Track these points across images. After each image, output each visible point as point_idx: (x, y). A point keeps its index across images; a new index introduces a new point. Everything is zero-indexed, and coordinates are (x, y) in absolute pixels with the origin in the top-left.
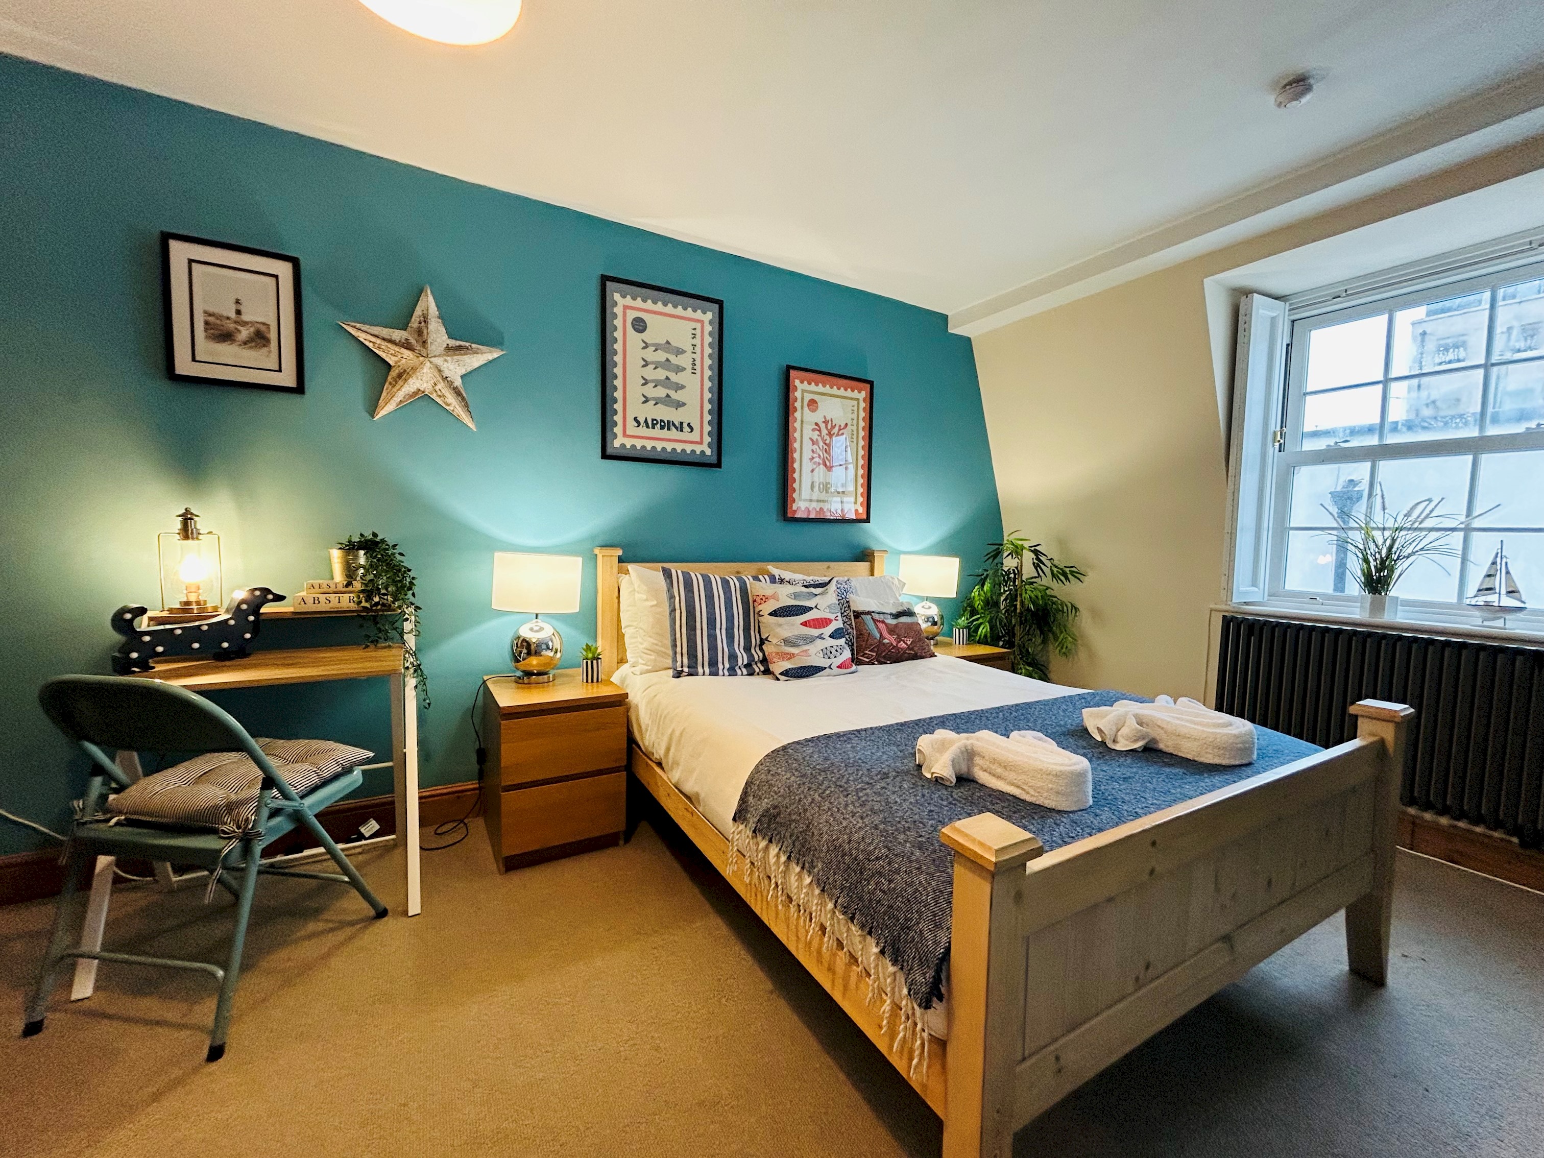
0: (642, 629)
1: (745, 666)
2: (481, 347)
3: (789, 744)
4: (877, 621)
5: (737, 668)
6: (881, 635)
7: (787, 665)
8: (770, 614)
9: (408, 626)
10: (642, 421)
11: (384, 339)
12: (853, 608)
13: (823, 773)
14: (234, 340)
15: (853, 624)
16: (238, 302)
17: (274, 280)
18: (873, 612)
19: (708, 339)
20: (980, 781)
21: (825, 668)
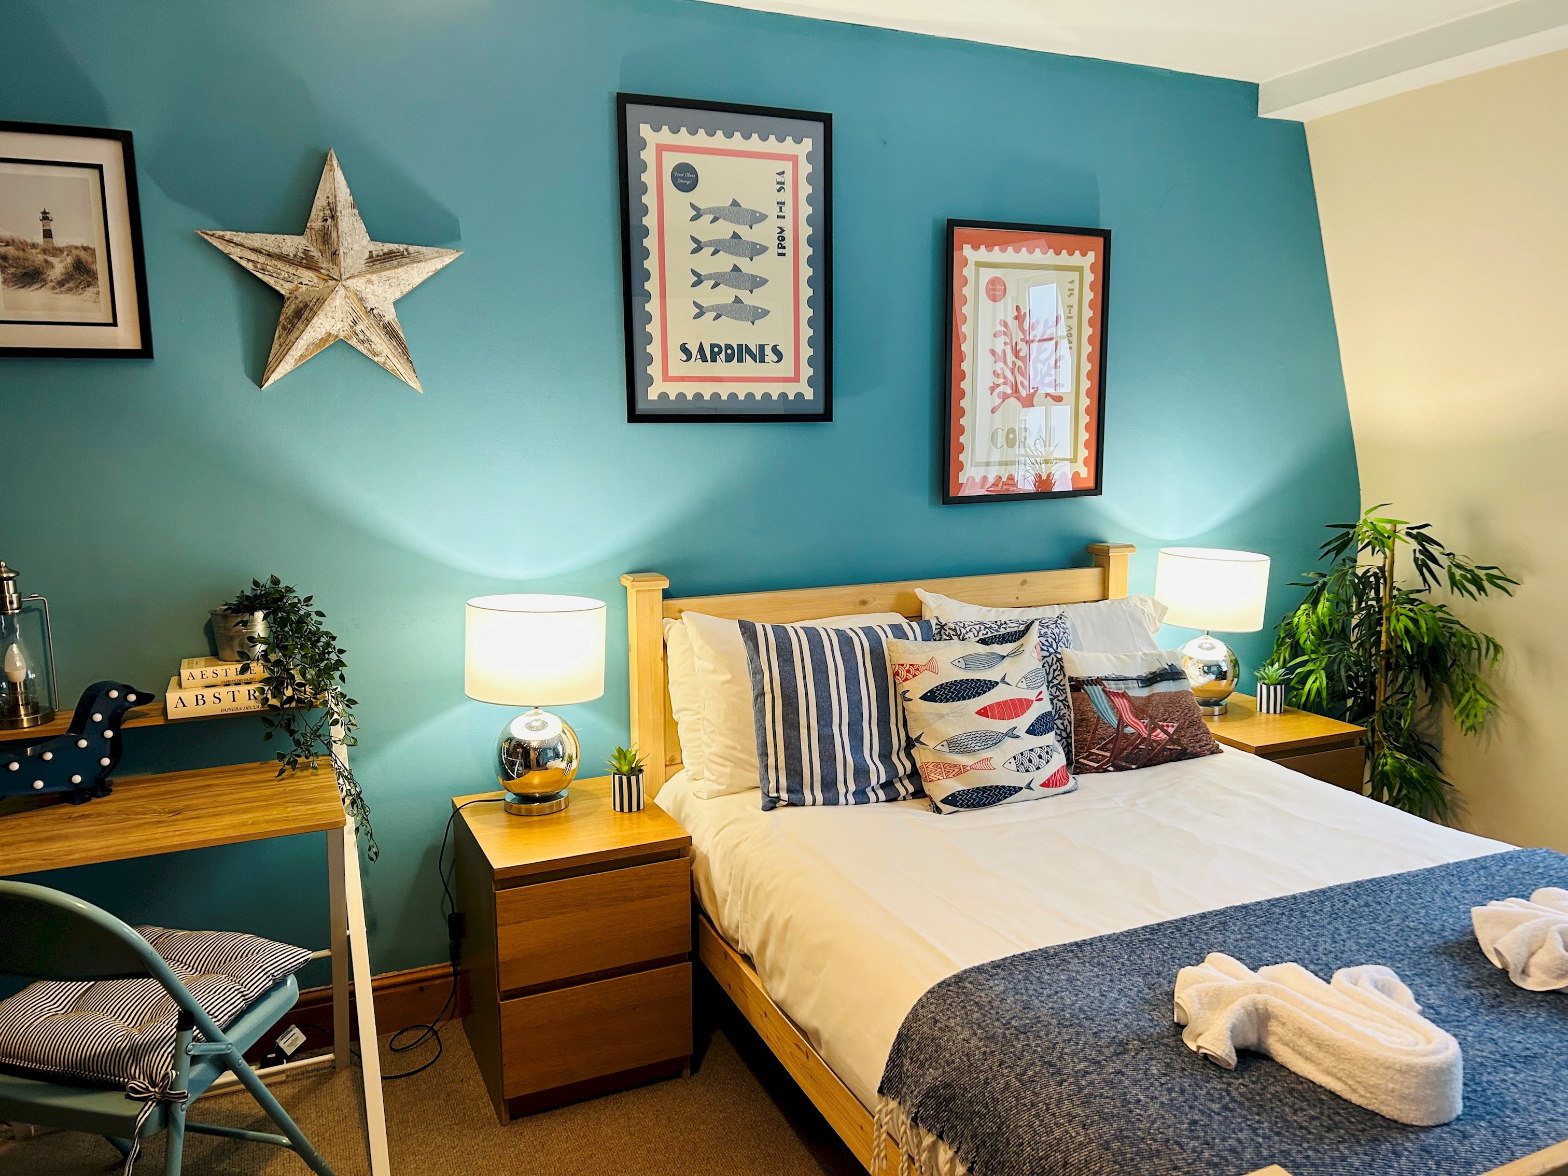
0: (708, 721)
1: (883, 786)
2: (423, 249)
3: (965, 972)
4: (1114, 694)
5: (869, 790)
6: (1120, 719)
7: (954, 786)
8: (924, 698)
9: (337, 732)
10: (694, 351)
11: (269, 255)
12: (1069, 673)
13: (1022, 1037)
14: (44, 280)
15: (1070, 699)
16: (45, 217)
17: (96, 173)
18: (1107, 679)
19: (806, 190)
20: (1279, 1059)
21: (1021, 789)
